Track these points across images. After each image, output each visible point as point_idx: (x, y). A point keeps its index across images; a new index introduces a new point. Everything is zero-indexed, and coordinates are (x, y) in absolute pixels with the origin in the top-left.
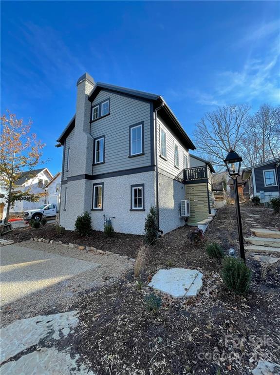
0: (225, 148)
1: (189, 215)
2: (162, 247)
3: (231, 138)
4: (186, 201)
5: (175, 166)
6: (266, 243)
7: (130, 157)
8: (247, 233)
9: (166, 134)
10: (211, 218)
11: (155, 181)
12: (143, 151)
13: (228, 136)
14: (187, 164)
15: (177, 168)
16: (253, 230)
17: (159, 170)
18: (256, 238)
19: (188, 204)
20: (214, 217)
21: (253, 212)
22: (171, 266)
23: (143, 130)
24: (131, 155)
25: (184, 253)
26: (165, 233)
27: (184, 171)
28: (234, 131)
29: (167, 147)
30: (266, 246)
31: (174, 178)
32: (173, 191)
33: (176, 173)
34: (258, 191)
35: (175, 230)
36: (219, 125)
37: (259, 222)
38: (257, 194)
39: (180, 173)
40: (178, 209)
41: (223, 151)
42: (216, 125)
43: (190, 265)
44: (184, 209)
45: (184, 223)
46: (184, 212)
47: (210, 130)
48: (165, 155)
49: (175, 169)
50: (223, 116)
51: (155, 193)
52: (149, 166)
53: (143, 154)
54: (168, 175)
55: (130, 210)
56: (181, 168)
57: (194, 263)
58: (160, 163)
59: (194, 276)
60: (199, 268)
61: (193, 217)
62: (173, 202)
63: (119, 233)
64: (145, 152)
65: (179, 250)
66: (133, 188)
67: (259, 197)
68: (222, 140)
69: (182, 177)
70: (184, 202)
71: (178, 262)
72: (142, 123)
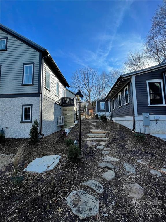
0: (86, 89)
1: (63, 124)
2: (41, 144)
3: (90, 84)
4: (61, 116)
5: (56, 95)
6: (95, 136)
7: (23, 85)
8: (88, 132)
9: (51, 75)
10: (74, 125)
11: (40, 103)
12: (33, 82)
13: (88, 83)
14: (64, 95)
15: (57, 96)
16: (91, 130)
17: (43, 96)
18: (91, 134)
19: (62, 118)
20: (76, 125)
21: (94, 122)
22: (44, 155)
23: (34, 69)
24: (24, 84)
25: (54, 146)
26: (46, 135)
27: (62, 99)
28: (91, 81)
29: (51, 83)
30: (94, 137)
31: (55, 102)
32: (54, 110)
33: (57, 99)
34: (98, 112)
35: (54, 133)
36: (85, 76)
37: (95, 127)
38: (97, 113)
39: (59, 100)
40: (56, 120)
41: (86, 90)
42: (83, 76)
43: (56, 153)
44: (60, 121)
45: (60, 129)
46: (60, 122)
47: (80, 78)
48: (49, 88)
49: (56, 97)
50: (87, 72)
51: (40, 111)
52: (37, 93)
53: (33, 84)
54: (51, 100)
55: (21, 122)
56: (60, 97)
57: (59, 151)
58: (45, 92)
59: (56, 158)
60: (60, 153)
61: (66, 125)
62: (54, 117)
63: (11, 139)
64: (34, 84)
65: (52, 145)
66: (24, 107)
67: (98, 115)
68: (86, 85)
69: (60, 102)
70: (60, 117)
71: (49, 152)
72: (33, 64)
